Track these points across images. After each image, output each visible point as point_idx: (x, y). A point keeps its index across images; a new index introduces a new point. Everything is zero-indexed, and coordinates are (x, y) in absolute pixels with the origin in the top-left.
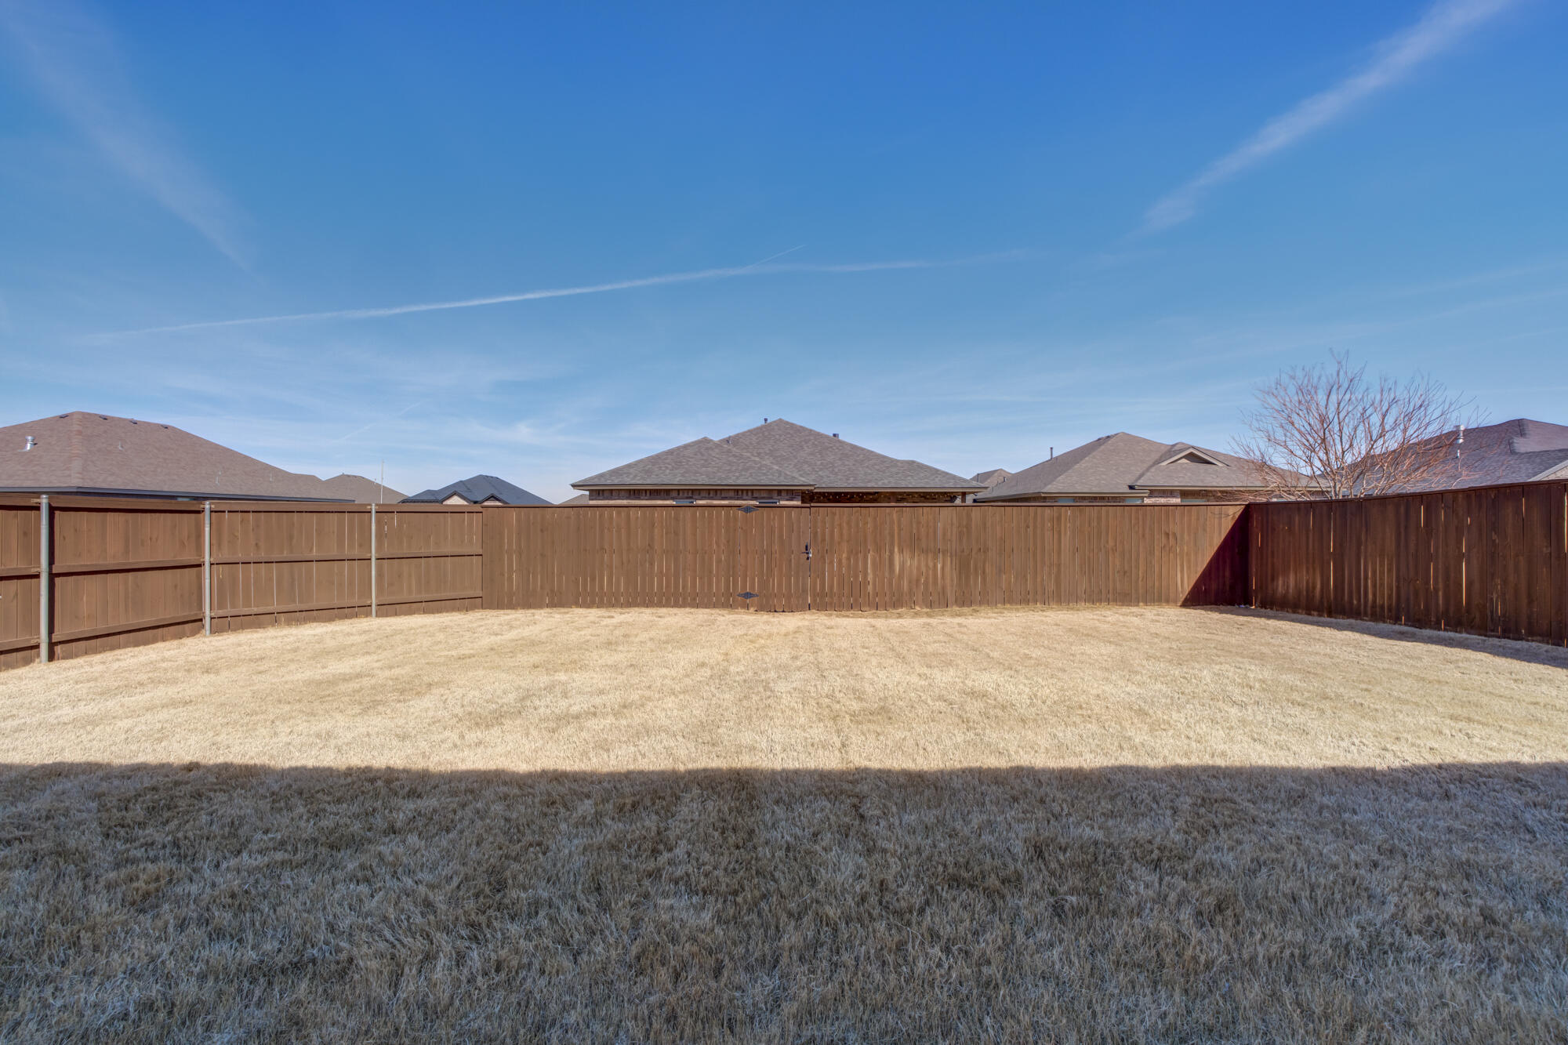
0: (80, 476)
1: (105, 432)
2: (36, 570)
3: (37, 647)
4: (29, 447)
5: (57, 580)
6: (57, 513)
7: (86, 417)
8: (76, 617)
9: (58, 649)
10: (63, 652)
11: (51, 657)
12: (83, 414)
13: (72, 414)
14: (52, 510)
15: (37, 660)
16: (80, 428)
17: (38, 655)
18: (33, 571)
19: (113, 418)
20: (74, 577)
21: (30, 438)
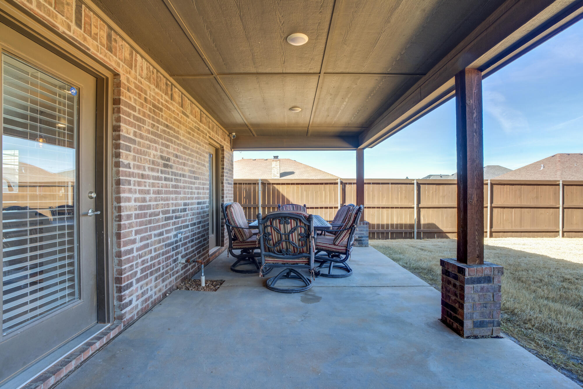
0: (560, 177)
1: (569, 160)
2: (558, 206)
3: (558, 232)
4: (542, 168)
5: (565, 210)
6: (565, 187)
7: (562, 155)
8: (572, 224)
9: (565, 234)
10: (567, 235)
11: (563, 236)
12: (560, 154)
13: (556, 155)
14: (563, 185)
15: (558, 236)
16: (559, 159)
17: (559, 235)
18: (557, 206)
19: (572, 154)
20: (570, 209)
21: (542, 165)
